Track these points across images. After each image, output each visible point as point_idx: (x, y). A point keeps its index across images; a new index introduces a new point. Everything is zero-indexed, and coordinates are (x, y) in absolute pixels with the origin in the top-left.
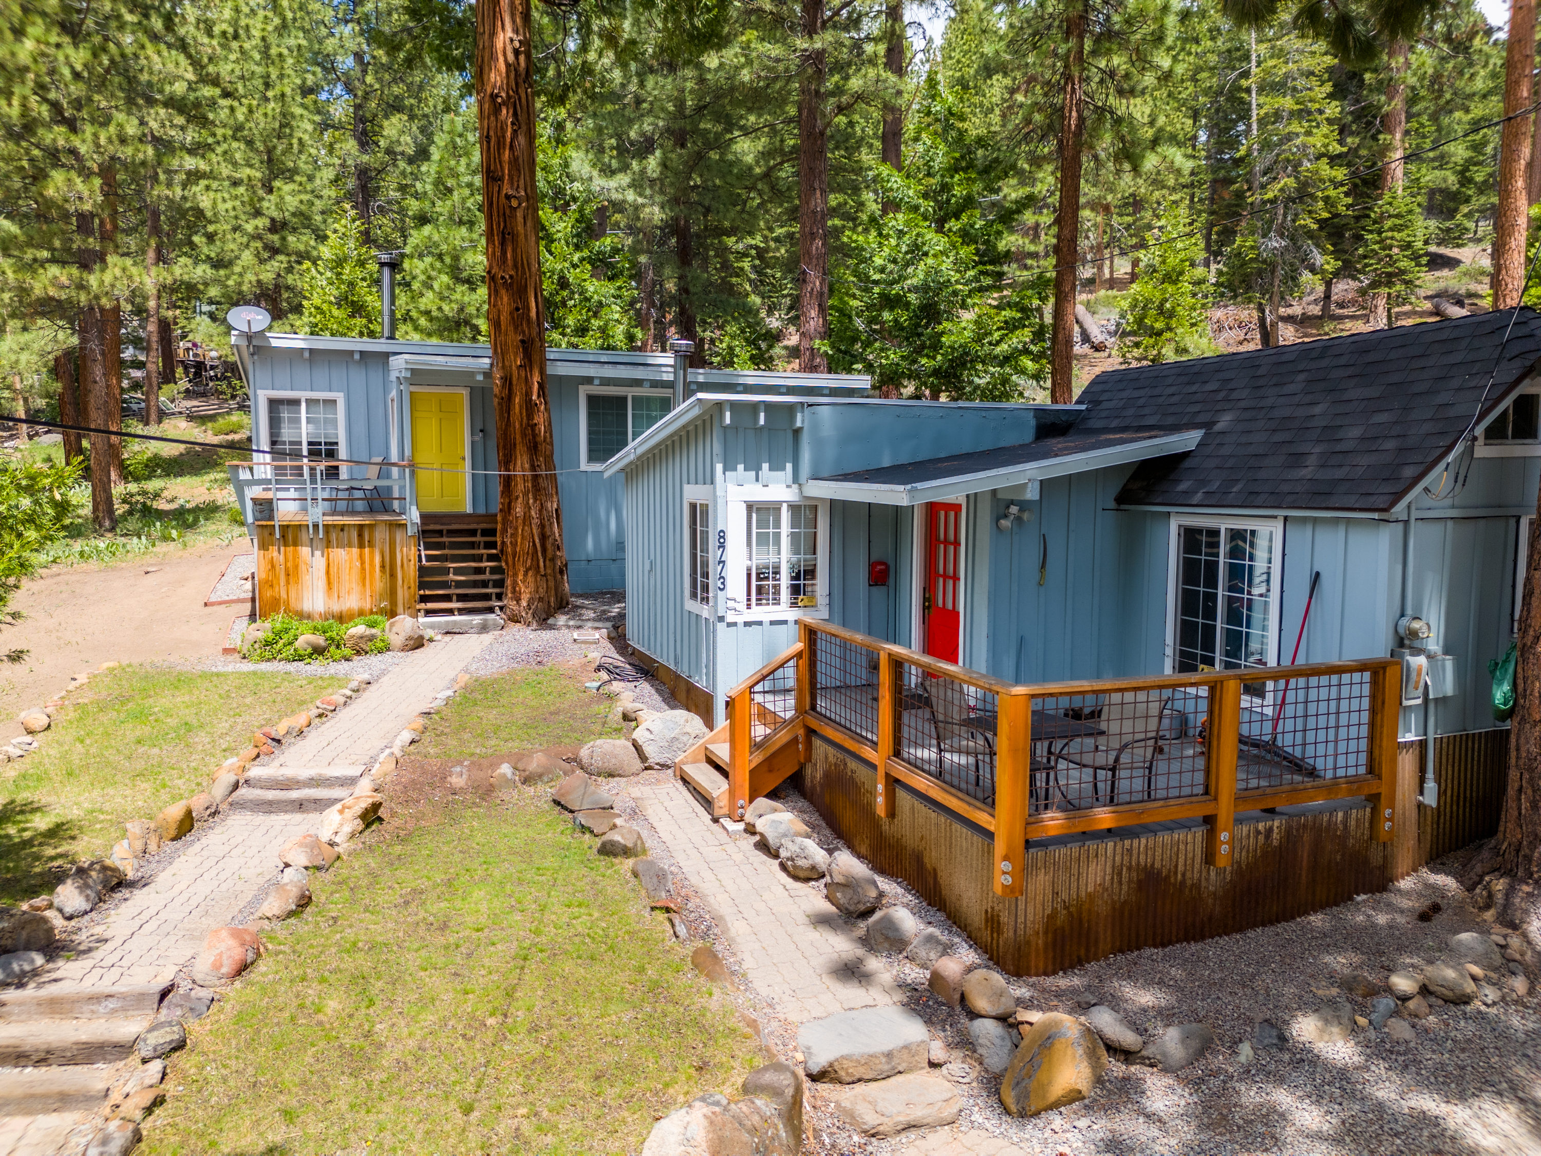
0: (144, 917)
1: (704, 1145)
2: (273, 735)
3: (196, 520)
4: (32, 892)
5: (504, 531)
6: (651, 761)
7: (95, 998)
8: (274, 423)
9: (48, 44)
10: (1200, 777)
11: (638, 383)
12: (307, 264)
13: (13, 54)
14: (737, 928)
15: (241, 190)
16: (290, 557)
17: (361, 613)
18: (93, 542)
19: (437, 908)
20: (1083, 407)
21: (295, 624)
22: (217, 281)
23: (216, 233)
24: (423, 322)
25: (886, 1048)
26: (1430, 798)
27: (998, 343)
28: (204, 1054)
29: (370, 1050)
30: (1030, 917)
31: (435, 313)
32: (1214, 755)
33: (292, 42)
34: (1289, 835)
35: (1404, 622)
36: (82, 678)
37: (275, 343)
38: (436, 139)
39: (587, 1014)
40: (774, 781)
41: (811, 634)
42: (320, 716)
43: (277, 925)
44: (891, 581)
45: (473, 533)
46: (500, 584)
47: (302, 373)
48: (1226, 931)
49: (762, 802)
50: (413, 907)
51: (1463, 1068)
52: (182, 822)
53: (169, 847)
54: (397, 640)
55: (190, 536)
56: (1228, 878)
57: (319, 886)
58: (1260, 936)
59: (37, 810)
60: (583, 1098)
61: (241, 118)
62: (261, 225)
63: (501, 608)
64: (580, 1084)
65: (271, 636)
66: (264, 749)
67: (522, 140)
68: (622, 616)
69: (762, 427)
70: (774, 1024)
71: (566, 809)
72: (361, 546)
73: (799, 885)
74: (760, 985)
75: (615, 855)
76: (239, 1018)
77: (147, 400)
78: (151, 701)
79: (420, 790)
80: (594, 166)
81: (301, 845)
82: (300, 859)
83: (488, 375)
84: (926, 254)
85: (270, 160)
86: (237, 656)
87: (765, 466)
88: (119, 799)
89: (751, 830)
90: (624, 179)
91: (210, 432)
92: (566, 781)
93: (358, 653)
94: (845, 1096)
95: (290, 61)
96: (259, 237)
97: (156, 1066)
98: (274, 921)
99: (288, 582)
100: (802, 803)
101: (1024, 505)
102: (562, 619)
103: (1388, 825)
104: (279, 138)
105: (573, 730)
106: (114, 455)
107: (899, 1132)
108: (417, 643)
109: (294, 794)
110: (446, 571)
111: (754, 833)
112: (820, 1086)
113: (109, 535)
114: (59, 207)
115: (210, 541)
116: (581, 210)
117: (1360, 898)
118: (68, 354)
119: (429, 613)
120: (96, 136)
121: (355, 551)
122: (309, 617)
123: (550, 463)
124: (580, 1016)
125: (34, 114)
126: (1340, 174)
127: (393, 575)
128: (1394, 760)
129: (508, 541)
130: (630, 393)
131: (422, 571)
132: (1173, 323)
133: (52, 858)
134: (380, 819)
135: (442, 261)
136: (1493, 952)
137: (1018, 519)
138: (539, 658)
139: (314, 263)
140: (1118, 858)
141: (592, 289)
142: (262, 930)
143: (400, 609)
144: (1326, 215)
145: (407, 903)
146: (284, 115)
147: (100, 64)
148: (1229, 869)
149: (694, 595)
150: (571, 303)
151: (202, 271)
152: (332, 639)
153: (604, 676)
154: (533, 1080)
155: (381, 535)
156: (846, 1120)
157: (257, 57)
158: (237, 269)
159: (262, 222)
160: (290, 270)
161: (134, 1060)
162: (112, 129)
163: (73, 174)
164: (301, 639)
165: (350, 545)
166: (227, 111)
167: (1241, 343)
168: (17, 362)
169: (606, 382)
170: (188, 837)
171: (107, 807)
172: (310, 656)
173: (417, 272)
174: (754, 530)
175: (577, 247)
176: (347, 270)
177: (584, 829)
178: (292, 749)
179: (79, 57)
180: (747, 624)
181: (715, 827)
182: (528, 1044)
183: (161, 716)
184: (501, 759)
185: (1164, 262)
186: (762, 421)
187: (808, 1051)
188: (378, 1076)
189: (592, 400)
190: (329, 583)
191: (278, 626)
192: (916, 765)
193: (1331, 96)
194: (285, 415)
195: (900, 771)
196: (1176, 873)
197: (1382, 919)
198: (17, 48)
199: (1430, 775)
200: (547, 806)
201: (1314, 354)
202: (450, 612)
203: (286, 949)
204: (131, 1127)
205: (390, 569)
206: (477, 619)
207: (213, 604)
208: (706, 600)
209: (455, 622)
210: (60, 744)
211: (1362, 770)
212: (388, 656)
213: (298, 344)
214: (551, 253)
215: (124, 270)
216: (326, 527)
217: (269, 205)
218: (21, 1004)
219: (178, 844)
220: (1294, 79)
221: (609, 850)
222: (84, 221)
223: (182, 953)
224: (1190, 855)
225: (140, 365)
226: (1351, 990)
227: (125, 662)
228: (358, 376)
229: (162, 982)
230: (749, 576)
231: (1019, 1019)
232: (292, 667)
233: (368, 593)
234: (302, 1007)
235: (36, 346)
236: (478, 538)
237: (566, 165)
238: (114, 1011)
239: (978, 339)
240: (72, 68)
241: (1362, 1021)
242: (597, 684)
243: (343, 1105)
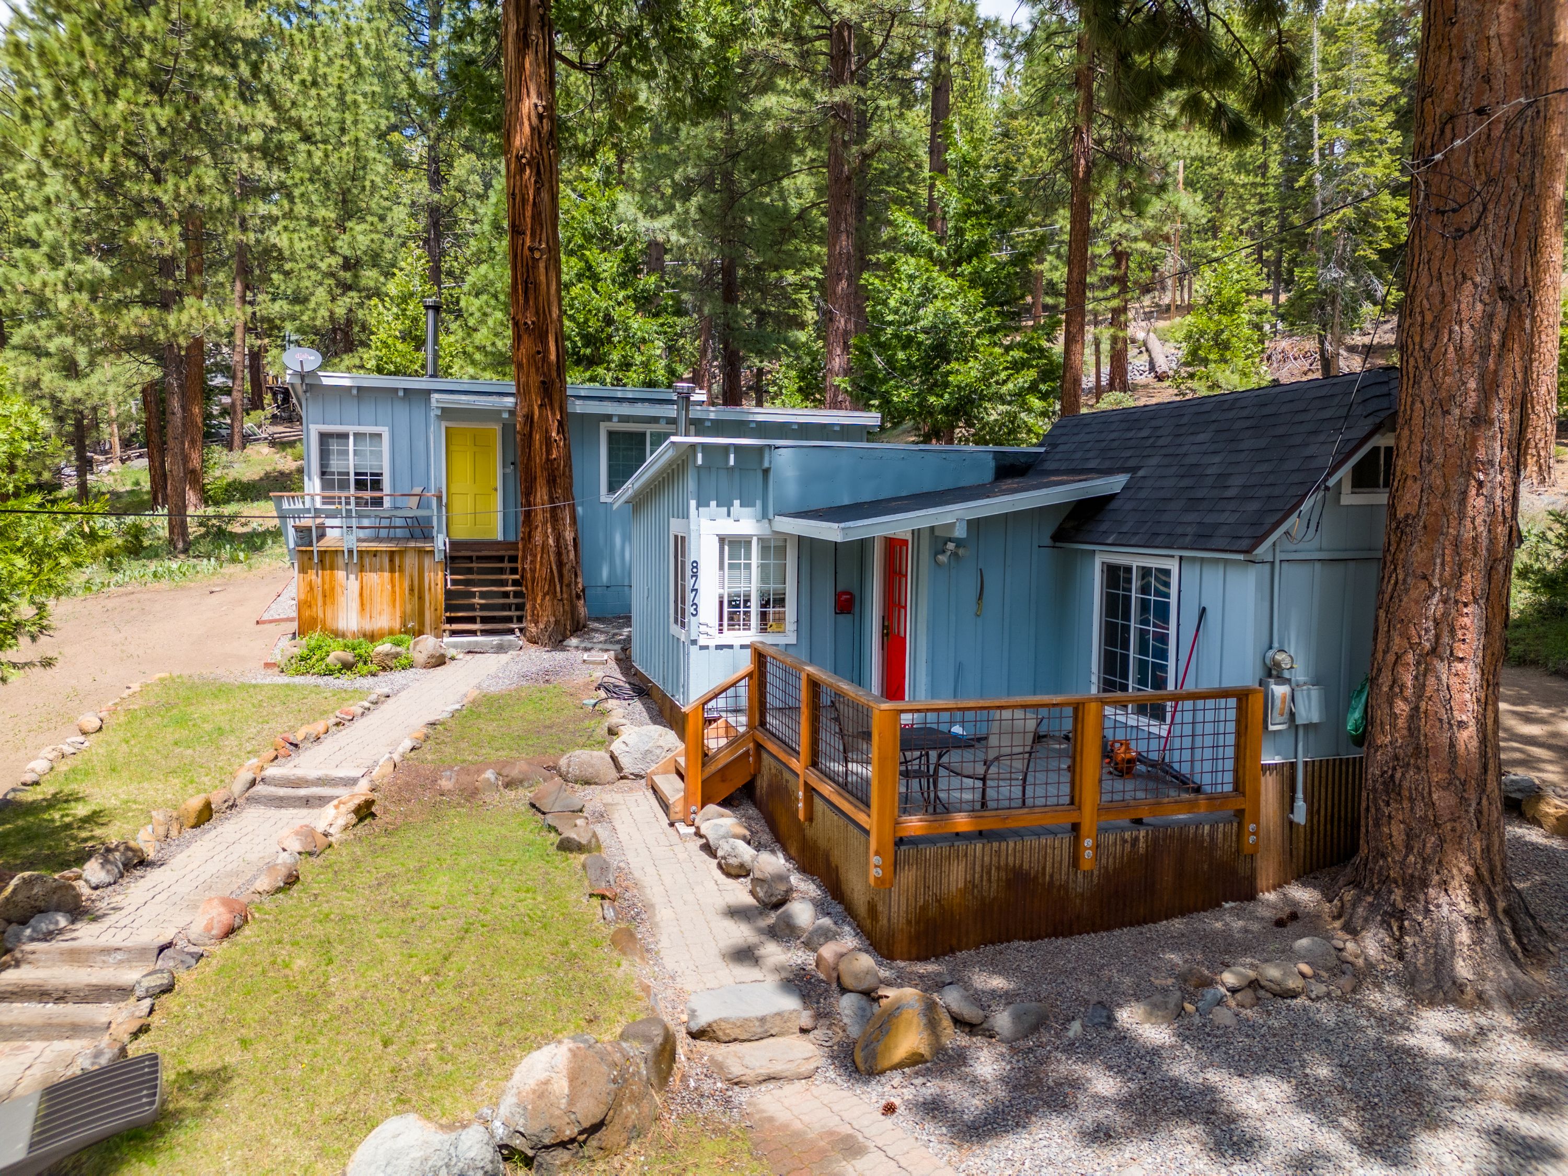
0: (157, 890)
1: (565, 1072)
2: (292, 739)
3: (264, 543)
4: (67, 865)
5: (524, 558)
6: (626, 771)
7: (107, 951)
8: (324, 454)
9: (137, 104)
10: (1066, 789)
11: (655, 420)
12: (375, 300)
13: (106, 115)
14: (663, 914)
15: (317, 230)
16: (327, 579)
17: (391, 633)
18: (167, 563)
19: (404, 889)
20: (1042, 450)
21: (328, 641)
22: (293, 318)
23: (292, 271)
24: (478, 356)
25: (760, 1013)
26: (1300, 815)
27: (1005, 382)
28: (187, 996)
29: (321, 997)
30: (903, 907)
31: (489, 349)
32: (1078, 770)
33: (367, 89)
34: (1155, 844)
35: (1270, 653)
36: (136, 687)
37: (326, 381)
38: (494, 182)
39: (507, 976)
40: (726, 791)
41: (760, 658)
42: (337, 724)
43: (266, 899)
44: (857, 609)
45: (501, 559)
46: (520, 607)
47: (351, 409)
48: (1094, 928)
49: (712, 808)
50: (384, 889)
51: (1267, 1049)
52: (201, 812)
53: (188, 833)
54: (420, 657)
55: (256, 558)
56: (1095, 880)
57: (307, 868)
58: (1124, 937)
59: (77, 800)
60: (485, 1039)
61: (317, 162)
62: (334, 264)
63: (521, 630)
64: (485, 1028)
65: (306, 652)
66: (282, 751)
67: (545, 195)
68: (629, 639)
69: (733, 468)
70: (669, 992)
71: (539, 810)
72: (392, 570)
73: (730, 881)
74: (669, 963)
75: (571, 851)
76: (220, 971)
77: (231, 426)
78: (192, 708)
79: (413, 792)
80: (640, 208)
81: (297, 833)
82: (295, 845)
83: (512, 413)
84: (936, 297)
85: (344, 201)
86: (277, 670)
87: (737, 503)
88: (152, 792)
89: (698, 834)
90: (667, 220)
91: (289, 458)
92: (544, 787)
93: (384, 669)
94: (719, 1051)
95: (364, 107)
96: (332, 275)
97: (147, 1002)
98: (265, 896)
99: (325, 603)
100: (752, 811)
101: (959, 543)
102: (574, 641)
103: (1252, 839)
104: (353, 180)
105: (560, 741)
106: (194, 477)
107: (760, 1082)
108: (439, 661)
109: (302, 792)
110: (473, 595)
111: (701, 836)
112: (698, 1043)
113: (182, 556)
114: (142, 253)
115: (274, 563)
116: (626, 251)
117: (1227, 905)
118: (153, 384)
119: (454, 633)
120: (177, 186)
121: (387, 575)
122: (343, 636)
123: (568, 493)
124: (501, 977)
125: (123, 168)
126: (1402, 204)
127: (421, 598)
128: (1257, 781)
129: (527, 566)
130: (649, 429)
131: (449, 594)
132: (1228, 355)
133: (85, 840)
134: (373, 815)
135: (497, 299)
136: (1329, 954)
137: (955, 554)
138: (547, 676)
139: (383, 301)
140: (987, 859)
141: (636, 326)
142: (253, 902)
143: (427, 628)
144: (1387, 245)
145: (379, 884)
146: (358, 159)
147: (183, 120)
148: (1096, 873)
149: (676, 621)
150: (616, 339)
151: (279, 307)
152: (360, 656)
153: (602, 694)
154: (448, 1024)
155: (411, 561)
156: (716, 1069)
157: (333, 103)
158: (312, 305)
159: (335, 261)
160: (361, 305)
161: (133, 999)
162: (191, 180)
163: (156, 223)
164: (332, 655)
165: (382, 570)
166: (304, 155)
167: (1305, 374)
168: (105, 393)
169: (624, 419)
170: (207, 826)
171: (141, 798)
172: (340, 671)
173: (473, 309)
174: (726, 561)
175: (623, 286)
176: (411, 307)
177: (552, 828)
178: (308, 753)
179: (164, 114)
180: (719, 647)
181: (671, 830)
182: (451, 997)
183: (199, 722)
184: (487, 765)
185: (1219, 293)
186: (732, 462)
187: (693, 1014)
188: (323, 1016)
189: (611, 434)
190: (362, 604)
191: (313, 643)
192: (830, 777)
193: (1393, 126)
194: (334, 446)
195: (814, 779)
196: (1044, 874)
197: (1239, 924)
198: (110, 109)
199: (1300, 794)
200: (523, 807)
201: (1226, 406)
202: (473, 633)
203: (271, 918)
204: (118, 1045)
205: (418, 592)
206: (495, 640)
207: (264, 622)
208: (683, 625)
209: (477, 643)
210: (108, 744)
211: (1228, 788)
212: (410, 673)
213: (347, 382)
214: (597, 292)
215: (199, 310)
216: (360, 553)
217: (342, 244)
218: (47, 953)
219: (197, 831)
220: (1355, 109)
221: (567, 846)
222: (167, 266)
223: (181, 920)
224: (1057, 859)
225: (228, 392)
226: (1185, 981)
227: (175, 674)
228: (402, 413)
229: (163, 940)
230: (721, 603)
231: (880, 993)
232: (322, 681)
233: (398, 614)
234: (274, 963)
235: (122, 380)
236: (506, 565)
237: (614, 206)
238: (121, 962)
239: (985, 379)
240: (158, 125)
241: (1189, 1007)
242: (593, 701)
243: (289, 1038)
